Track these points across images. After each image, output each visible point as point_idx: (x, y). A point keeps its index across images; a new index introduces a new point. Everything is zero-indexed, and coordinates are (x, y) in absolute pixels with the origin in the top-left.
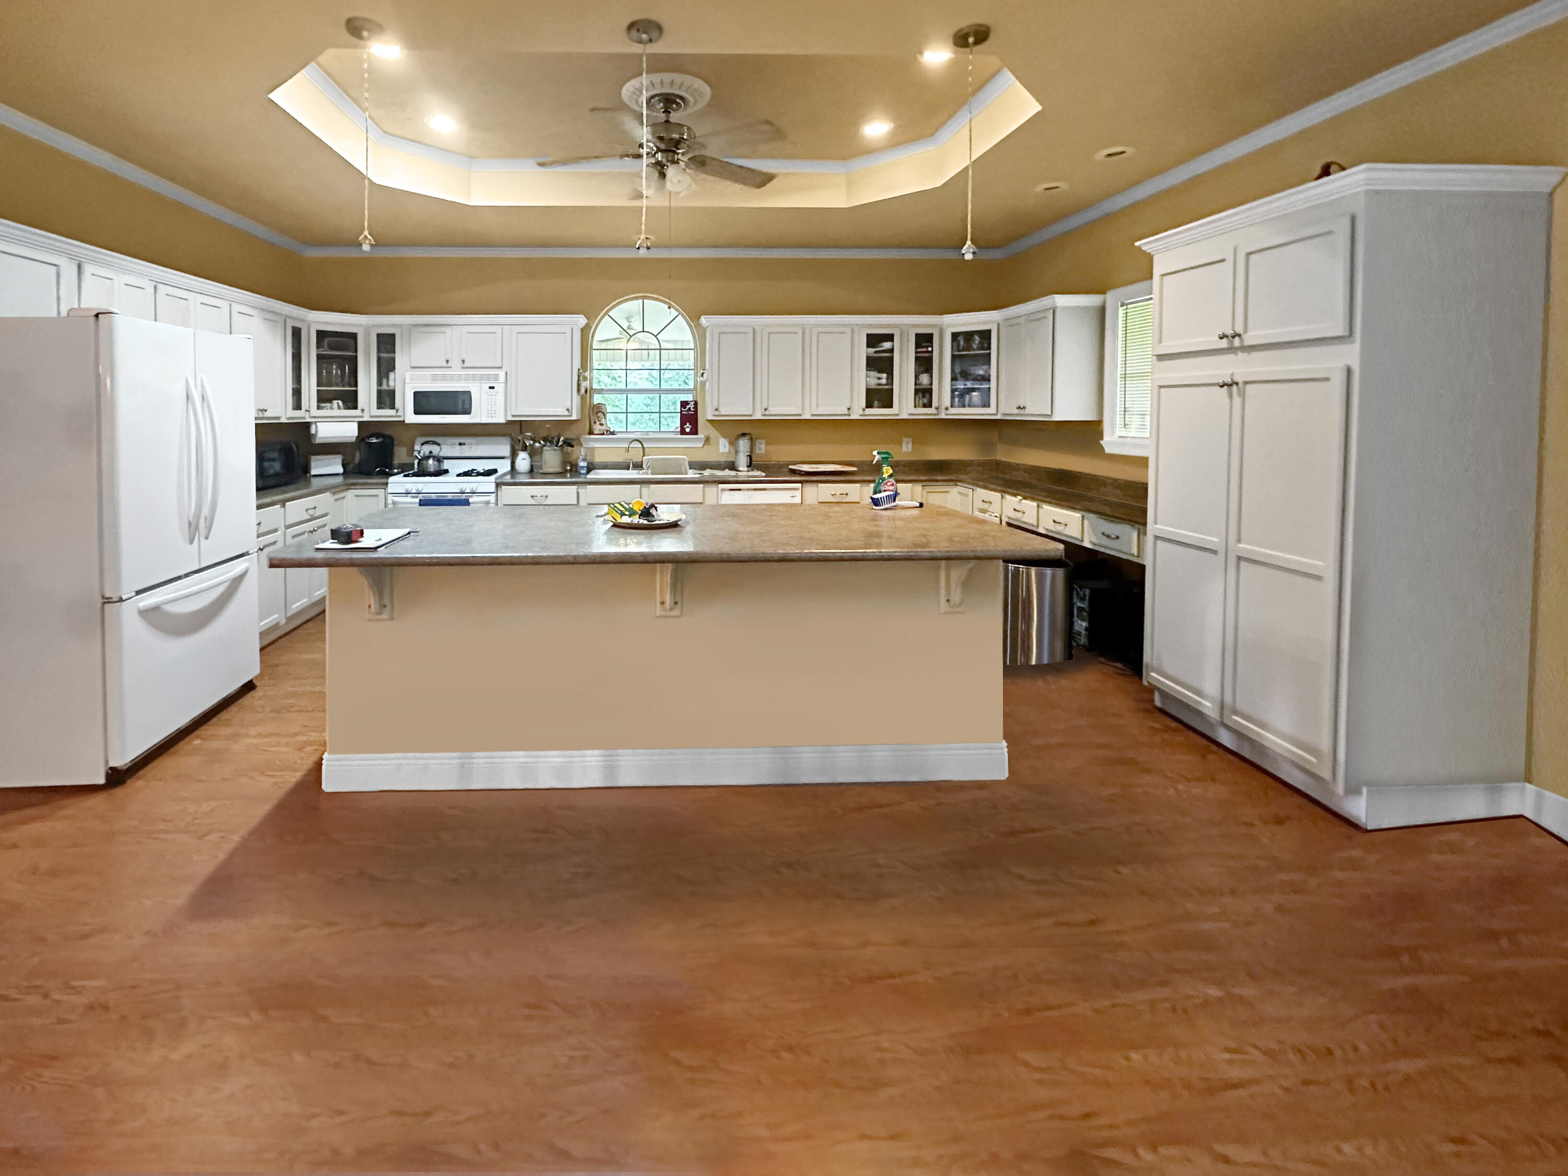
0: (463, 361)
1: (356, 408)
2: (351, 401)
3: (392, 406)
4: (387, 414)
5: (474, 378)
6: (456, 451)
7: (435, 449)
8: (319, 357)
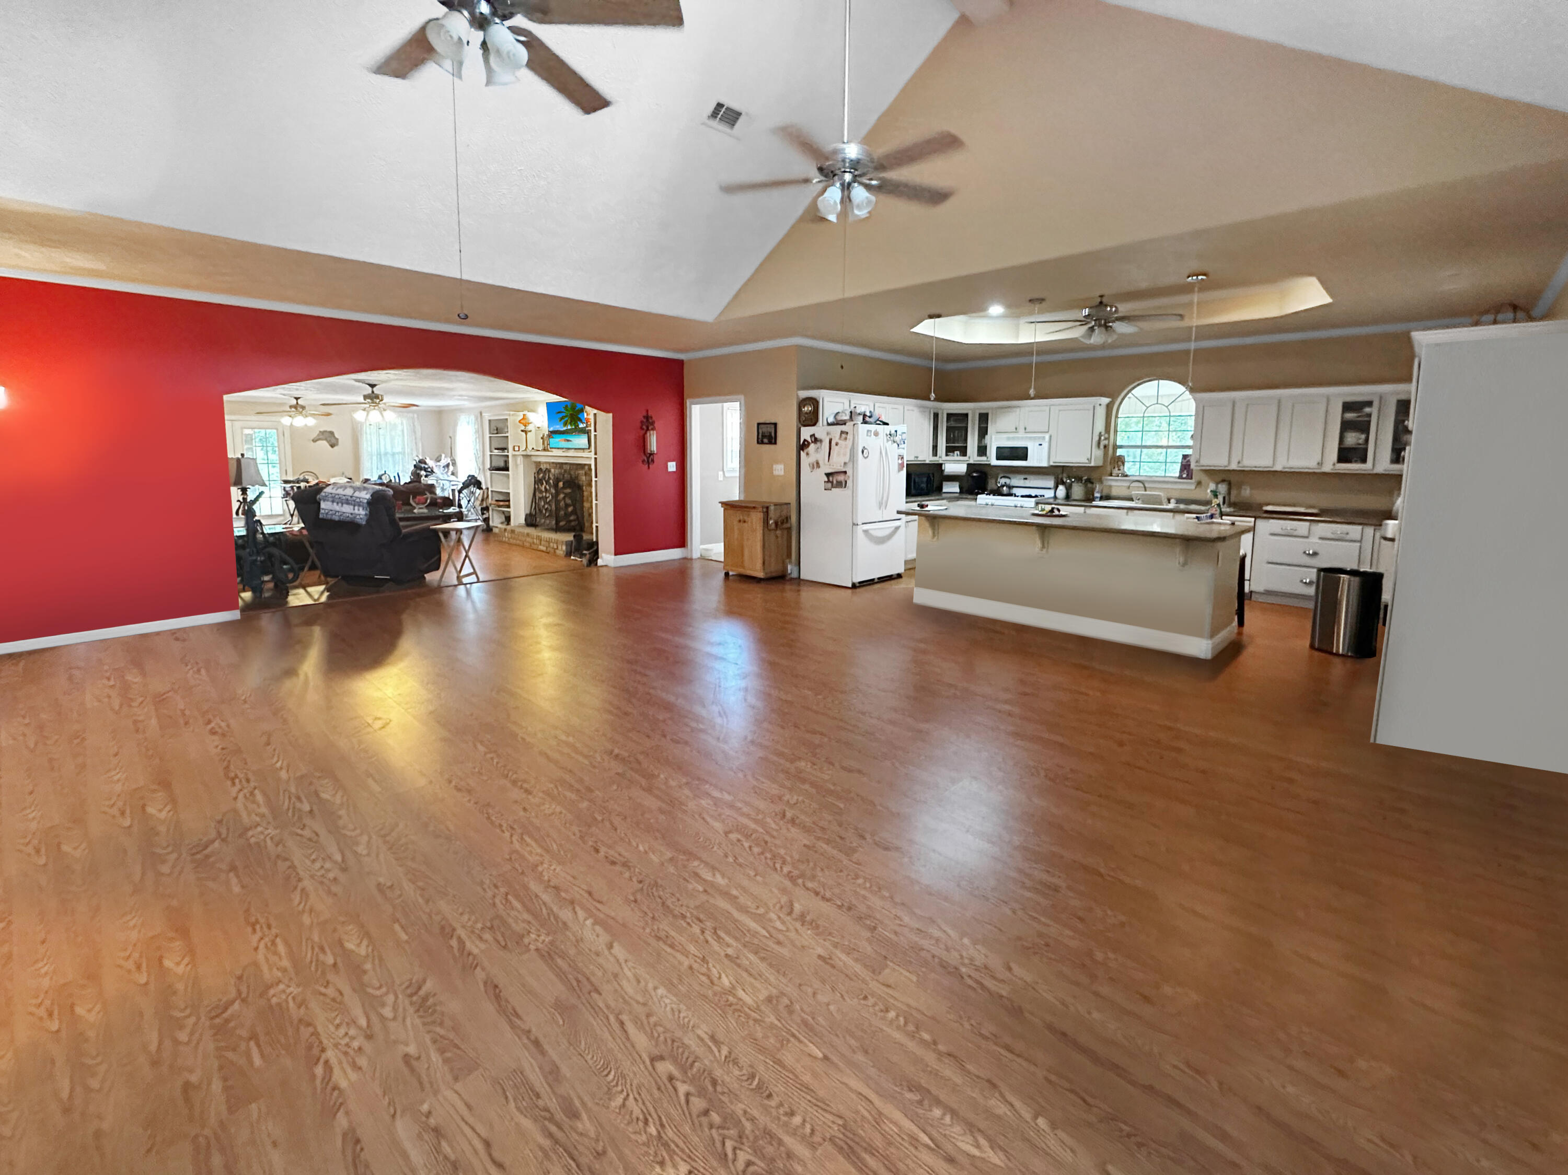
0: (1025, 429)
1: (966, 455)
2: (964, 452)
3: (985, 455)
4: (983, 460)
5: (1030, 438)
6: (1021, 483)
7: (1007, 481)
8: (948, 428)
